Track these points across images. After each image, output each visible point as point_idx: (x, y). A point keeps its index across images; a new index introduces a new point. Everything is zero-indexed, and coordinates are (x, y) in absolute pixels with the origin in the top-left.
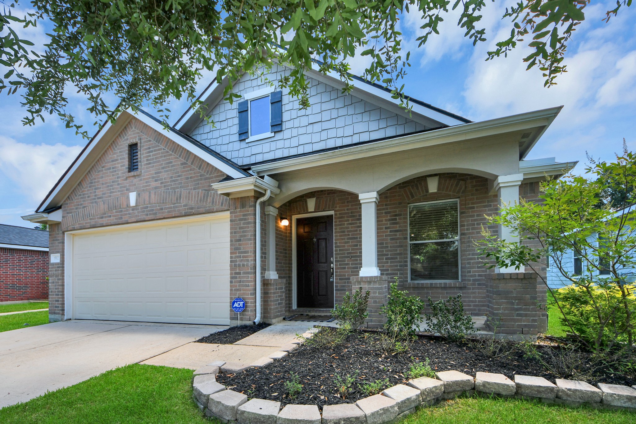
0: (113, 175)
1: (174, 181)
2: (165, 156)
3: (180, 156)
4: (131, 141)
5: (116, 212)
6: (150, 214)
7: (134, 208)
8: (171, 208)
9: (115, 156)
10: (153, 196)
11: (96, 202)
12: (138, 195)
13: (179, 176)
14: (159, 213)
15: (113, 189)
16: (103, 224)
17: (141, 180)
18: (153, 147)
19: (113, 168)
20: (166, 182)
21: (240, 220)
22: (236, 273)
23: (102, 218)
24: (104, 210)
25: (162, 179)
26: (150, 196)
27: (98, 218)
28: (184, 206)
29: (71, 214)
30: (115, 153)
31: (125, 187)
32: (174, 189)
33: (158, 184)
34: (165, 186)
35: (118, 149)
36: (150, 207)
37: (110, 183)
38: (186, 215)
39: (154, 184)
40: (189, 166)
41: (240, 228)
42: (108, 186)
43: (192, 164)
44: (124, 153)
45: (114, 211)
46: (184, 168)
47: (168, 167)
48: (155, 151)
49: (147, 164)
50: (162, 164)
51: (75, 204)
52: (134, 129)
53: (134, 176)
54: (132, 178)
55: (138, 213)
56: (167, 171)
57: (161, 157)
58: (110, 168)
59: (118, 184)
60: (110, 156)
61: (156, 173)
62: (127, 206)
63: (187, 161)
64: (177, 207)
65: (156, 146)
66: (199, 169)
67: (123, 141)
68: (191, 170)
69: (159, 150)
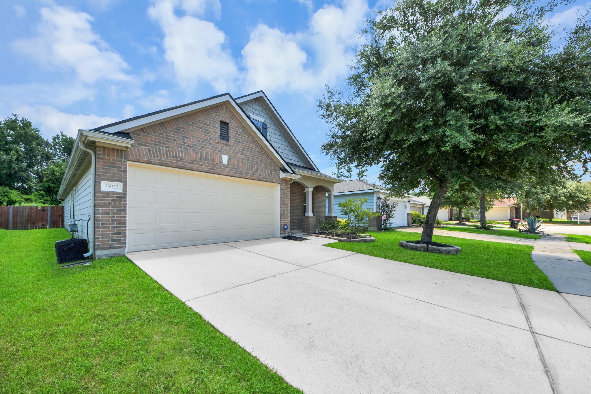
0: (205, 135)
1: (253, 159)
2: (248, 142)
3: (257, 147)
4: (223, 119)
5: (208, 163)
6: (238, 174)
7: (225, 166)
8: (252, 174)
9: (208, 122)
10: (240, 163)
11: (184, 148)
12: (229, 159)
13: (256, 158)
14: (244, 175)
15: (205, 145)
16: (193, 168)
17: (231, 149)
18: (240, 133)
19: (205, 129)
20: (248, 158)
21: (285, 189)
22: (284, 213)
23: (194, 163)
24: (196, 158)
25: (246, 155)
26: (238, 162)
27: (186, 162)
28: (260, 175)
29: (147, 148)
30: (208, 120)
31: (217, 148)
32: (254, 163)
33: (244, 157)
34: (248, 160)
35: (210, 118)
36: (238, 169)
37: (202, 139)
38: (260, 180)
39: (240, 156)
40: (262, 155)
41: (285, 193)
42: (200, 141)
43: (264, 154)
44: (217, 125)
45: (207, 162)
46: (259, 154)
47: (250, 150)
48: (241, 136)
49: (235, 141)
50: (246, 146)
51: (153, 139)
52: (224, 112)
53: (226, 145)
54: (223, 145)
55: (229, 170)
56: (249, 152)
57: (246, 142)
58: (202, 128)
59: (210, 144)
60: (203, 119)
61: (242, 150)
62: (220, 163)
63: (261, 151)
64: (255, 174)
65: (243, 134)
66: (268, 158)
67: (216, 115)
68: (263, 157)
69: (244, 136)
